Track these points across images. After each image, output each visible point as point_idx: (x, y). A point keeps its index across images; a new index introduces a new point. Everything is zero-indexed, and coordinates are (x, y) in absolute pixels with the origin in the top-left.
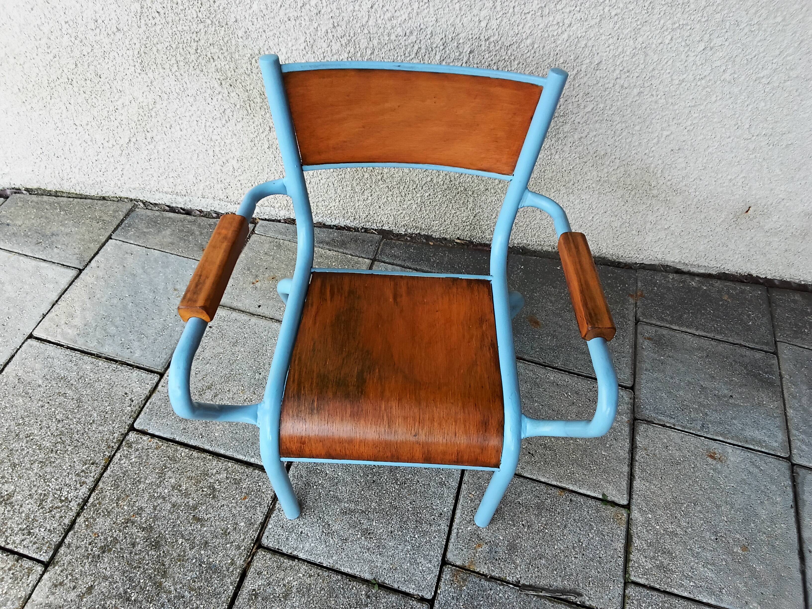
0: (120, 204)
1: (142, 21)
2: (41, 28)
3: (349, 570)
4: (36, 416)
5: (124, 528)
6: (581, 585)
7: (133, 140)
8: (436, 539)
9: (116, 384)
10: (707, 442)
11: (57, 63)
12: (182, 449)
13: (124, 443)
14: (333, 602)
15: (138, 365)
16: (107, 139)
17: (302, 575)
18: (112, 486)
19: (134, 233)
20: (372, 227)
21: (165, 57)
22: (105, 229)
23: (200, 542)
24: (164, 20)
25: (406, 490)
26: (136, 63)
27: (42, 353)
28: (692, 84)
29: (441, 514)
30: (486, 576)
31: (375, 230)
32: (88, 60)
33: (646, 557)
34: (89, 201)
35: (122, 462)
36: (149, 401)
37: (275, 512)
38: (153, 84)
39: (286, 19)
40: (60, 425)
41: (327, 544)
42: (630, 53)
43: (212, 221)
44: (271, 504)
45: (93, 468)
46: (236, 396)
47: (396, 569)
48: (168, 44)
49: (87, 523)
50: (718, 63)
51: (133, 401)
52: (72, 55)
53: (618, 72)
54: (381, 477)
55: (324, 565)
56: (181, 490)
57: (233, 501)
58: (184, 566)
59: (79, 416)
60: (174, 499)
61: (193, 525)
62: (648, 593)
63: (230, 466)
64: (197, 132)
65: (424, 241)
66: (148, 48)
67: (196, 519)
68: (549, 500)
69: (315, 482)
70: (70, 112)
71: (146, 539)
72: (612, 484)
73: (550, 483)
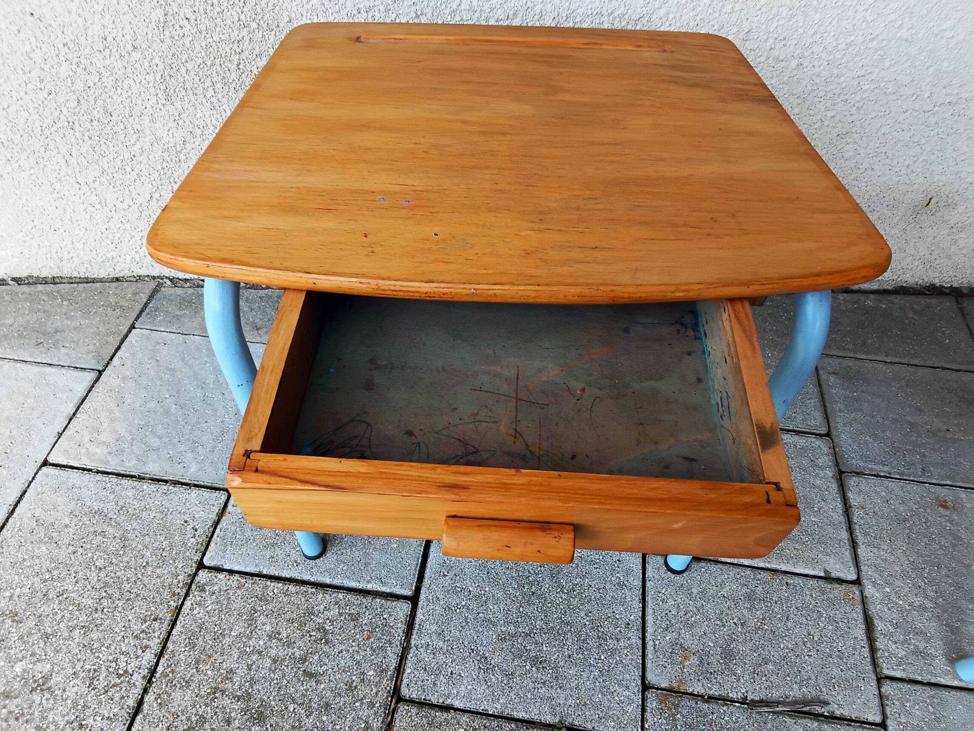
0: (139, 285)
1: (167, 33)
2: (31, 56)
3: (524, 715)
4: (68, 567)
5: (211, 700)
6: (824, 690)
7: (157, 195)
8: (628, 658)
9: (171, 510)
10: (933, 489)
11: (53, 101)
12: (273, 584)
13: (193, 587)
15: (196, 483)
16: (121, 199)
18: (186, 646)
19: (164, 318)
21: (197, 79)
22: (126, 317)
23: (319, 705)
24: (195, 30)
25: (577, 599)
26: (158, 91)
27: (64, 483)
28: (862, 48)
29: (628, 624)
30: (702, 696)
32: (94, 93)
33: (896, 643)
34: (98, 285)
35: (195, 612)
36: (219, 527)
37: (412, 651)
38: (182, 116)
39: (355, 12)
40: (102, 575)
41: (489, 684)
42: (787, 15)
44: (405, 641)
45: (156, 625)
47: (585, 704)
48: (201, 61)
49: (159, 701)
50: (893, 17)
51: (196, 530)
52: (72, 89)
53: (771, 41)
54: (541, 587)
55: (490, 713)
56: (281, 639)
57: (354, 644)
59: (126, 559)
60: (273, 651)
61: (305, 683)
62: (909, 688)
63: (342, 598)
66: (174, 70)
67: (310, 675)
68: (760, 588)
69: (457, 604)
70: (71, 167)
71: (245, 711)
72: (833, 556)
73: (756, 565)
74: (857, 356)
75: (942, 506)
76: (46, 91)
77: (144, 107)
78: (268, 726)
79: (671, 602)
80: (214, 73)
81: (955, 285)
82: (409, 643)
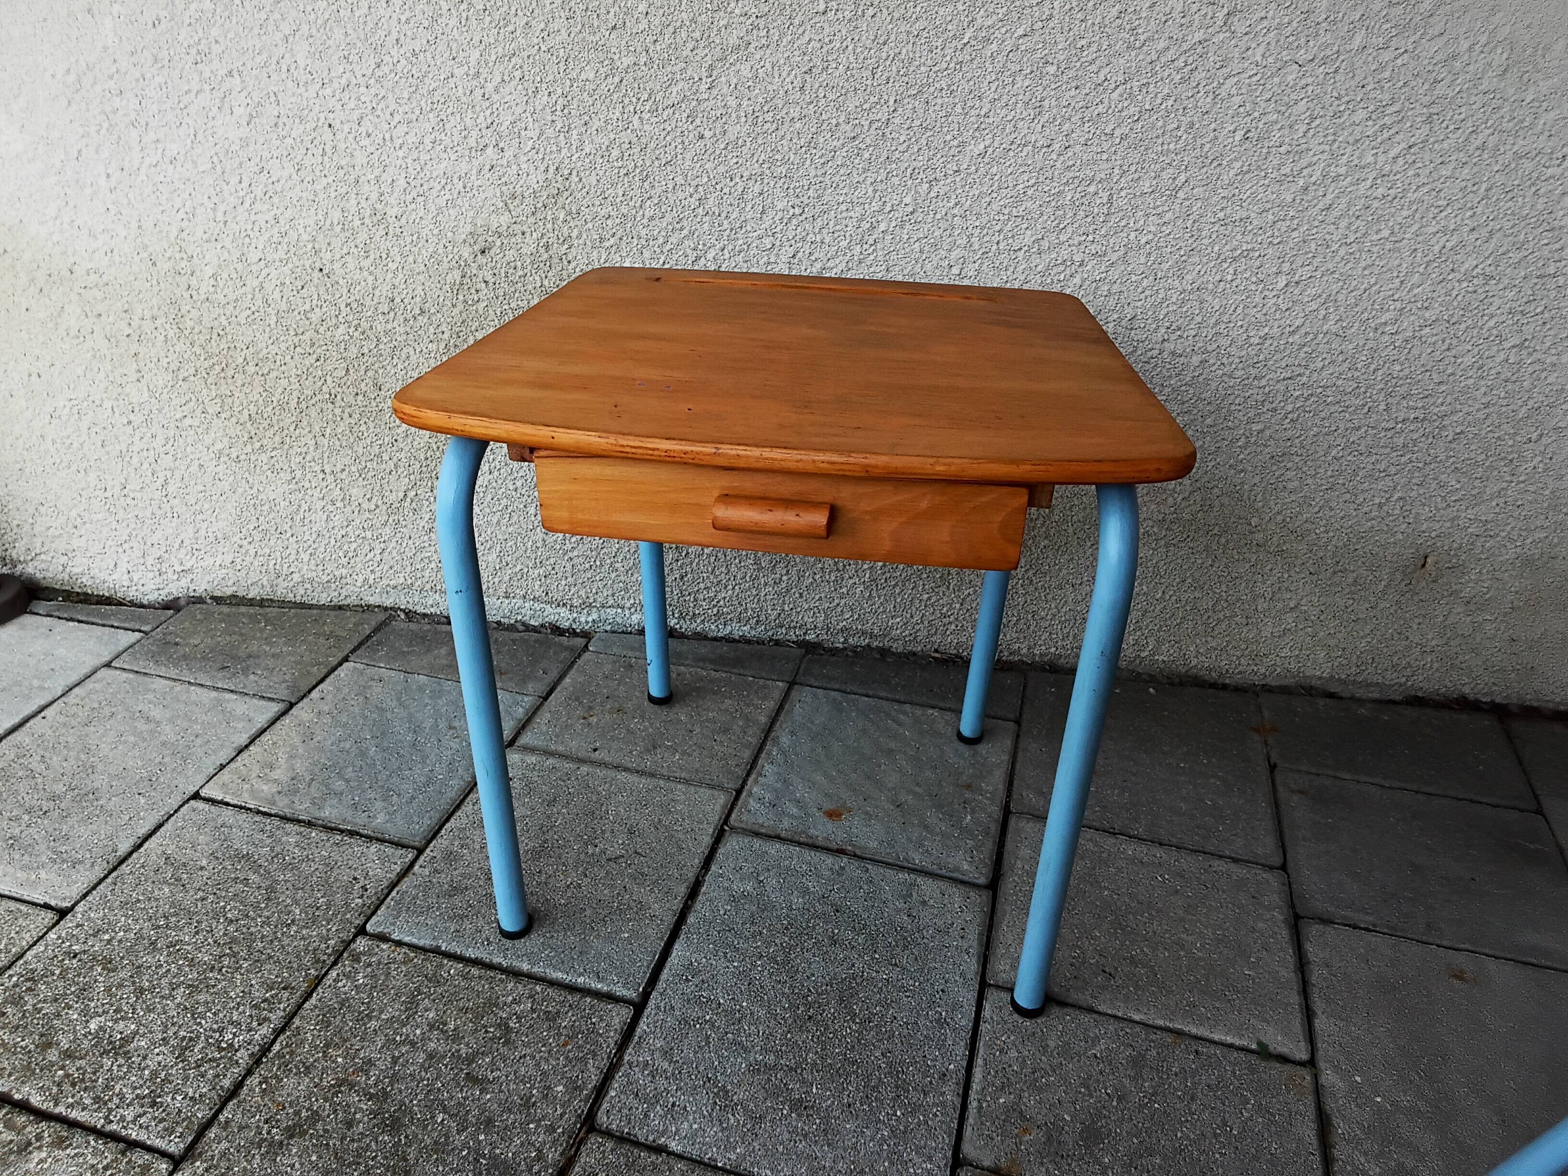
0: (365, 616)
2: (309, 315)
4: (190, 915)
5: (334, 1094)
7: (411, 494)
8: (938, 1119)
9: (339, 864)
10: (1443, 952)
12: (451, 963)
13: (345, 955)
15: (379, 835)
18: (317, 1024)
19: (387, 653)
20: (788, 637)
22: (340, 648)
23: (478, 1119)
25: (872, 1033)
27: (214, 820)
29: (944, 1075)
31: (793, 642)
33: (1365, 1154)
34: (315, 612)
35: (340, 984)
36: (396, 889)
37: (622, 1069)
40: (231, 929)
41: (725, 1125)
43: (516, 635)
44: (615, 1055)
45: (286, 994)
46: (552, 880)
47: (862, 1172)
49: (264, 1086)
51: (366, 890)
54: (824, 1011)
55: (720, 1165)
56: (447, 1031)
57: (543, 1049)
58: (444, 1163)
59: (267, 914)
60: (432, 1045)
61: (465, 1089)
63: (539, 991)
65: (878, 656)
67: (472, 1079)
68: (1154, 1053)
69: (699, 1018)
70: (320, 451)
71: (375, 1114)
72: (1273, 1023)
73: (1151, 1022)
74: (1338, 774)
75: (1456, 977)
76: (315, 356)
78: (402, 1137)
79: (1013, 1054)
81: (1498, 700)
82: (621, 1058)
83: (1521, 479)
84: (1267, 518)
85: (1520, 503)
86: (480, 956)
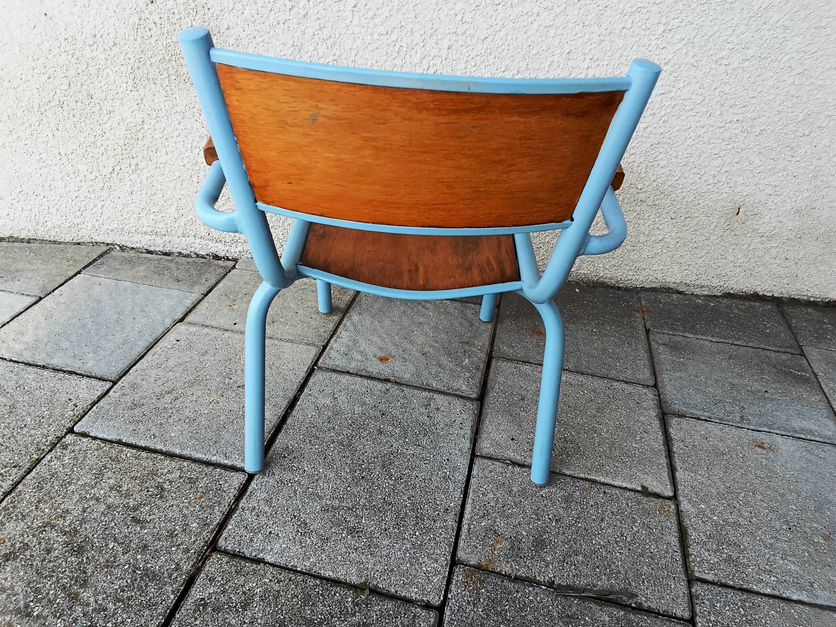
0: (95, 248)
1: (139, 34)
3: (331, 573)
5: (40, 532)
6: (633, 584)
7: (117, 169)
8: (442, 536)
9: (60, 391)
10: (751, 433)
12: (128, 450)
13: (58, 445)
14: (309, 612)
15: (89, 374)
16: (90, 170)
17: (268, 581)
18: (34, 488)
19: (106, 269)
21: (157, 71)
22: (75, 266)
23: (137, 545)
24: (160, 32)
25: (402, 486)
26: (128, 80)
29: (447, 510)
30: (509, 576)
33: (708, 550)
34: (62, 246)
35: (52, 464)
36: (97, 405)
37: (238, 512)
38: (143, 101)
39: (275, 23)
41: (303, 545)
43: (190, 260)
44: (234, 503)
45: (15, 470)
46: (200, 399)
47: (392, 570)
48: (161, 57)
51: (76, 406)
52: (66, 74)
54: (372, 473)
55: (298, 569)
56: (121, 491)
57: (185, 501)
58: (111, 574)
59: (8, 421)
60: (111, 500)
61: (131, 527)
62: (720, 591)
63: (186, 465)
64: (183, 155)
66: (142, 63)
67: (136, 521)
68: (578, 493)
69: (290, 480)
70: (56, 140)
71: (67, 544)
72: (651, 475)
73: (576, 475)
74: (686, 335)
75: (759, 446)
76: (47, 75)
77: (116, 92)
78: (84, 558)
79: (491, 495)
80: (170, 68)
81: (776, 295)
82: (237, 505)
83: (798, 159)
84: (648, 184)
85: (795, 174)
86: (148, 445)
